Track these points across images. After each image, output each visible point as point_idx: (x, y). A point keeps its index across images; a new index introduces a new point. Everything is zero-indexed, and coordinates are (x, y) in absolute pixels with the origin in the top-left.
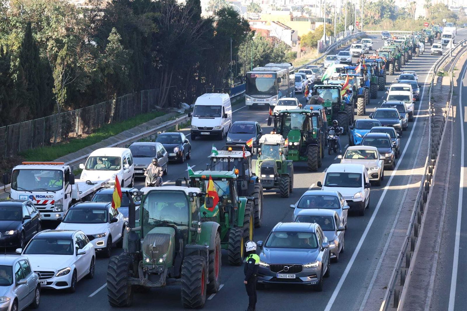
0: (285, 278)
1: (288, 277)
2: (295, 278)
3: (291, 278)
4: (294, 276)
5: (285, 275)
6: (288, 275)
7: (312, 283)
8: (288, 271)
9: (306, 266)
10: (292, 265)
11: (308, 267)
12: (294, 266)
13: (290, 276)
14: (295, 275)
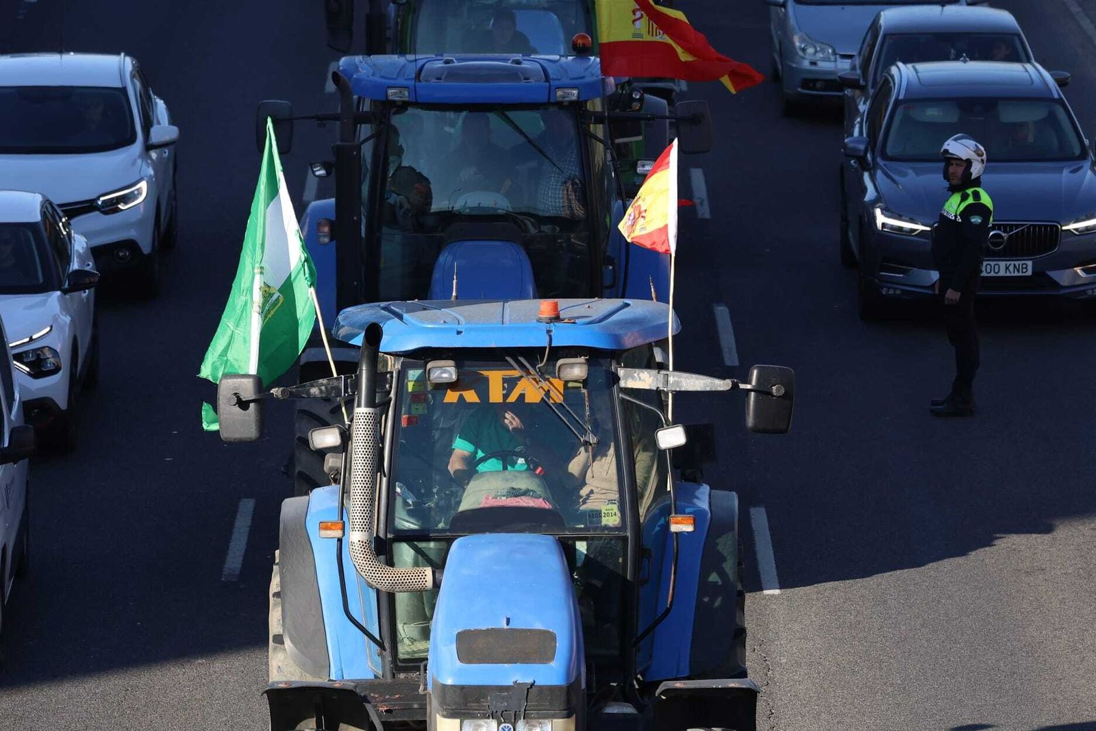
0: (993, 274)
1: (1002, 273)
2: (1029, 273)
3: (1016, 274)
4: (1027, 267)
5: (993, 263)
6: (1003, 264)
7: (1090, 292)
8: (1005, 248)
9: (1072, 226)
10: (1017, 226)
11: (1076, 230)
12: (1029, 228)
13: (1011, 268)
14: (1030, 263)
